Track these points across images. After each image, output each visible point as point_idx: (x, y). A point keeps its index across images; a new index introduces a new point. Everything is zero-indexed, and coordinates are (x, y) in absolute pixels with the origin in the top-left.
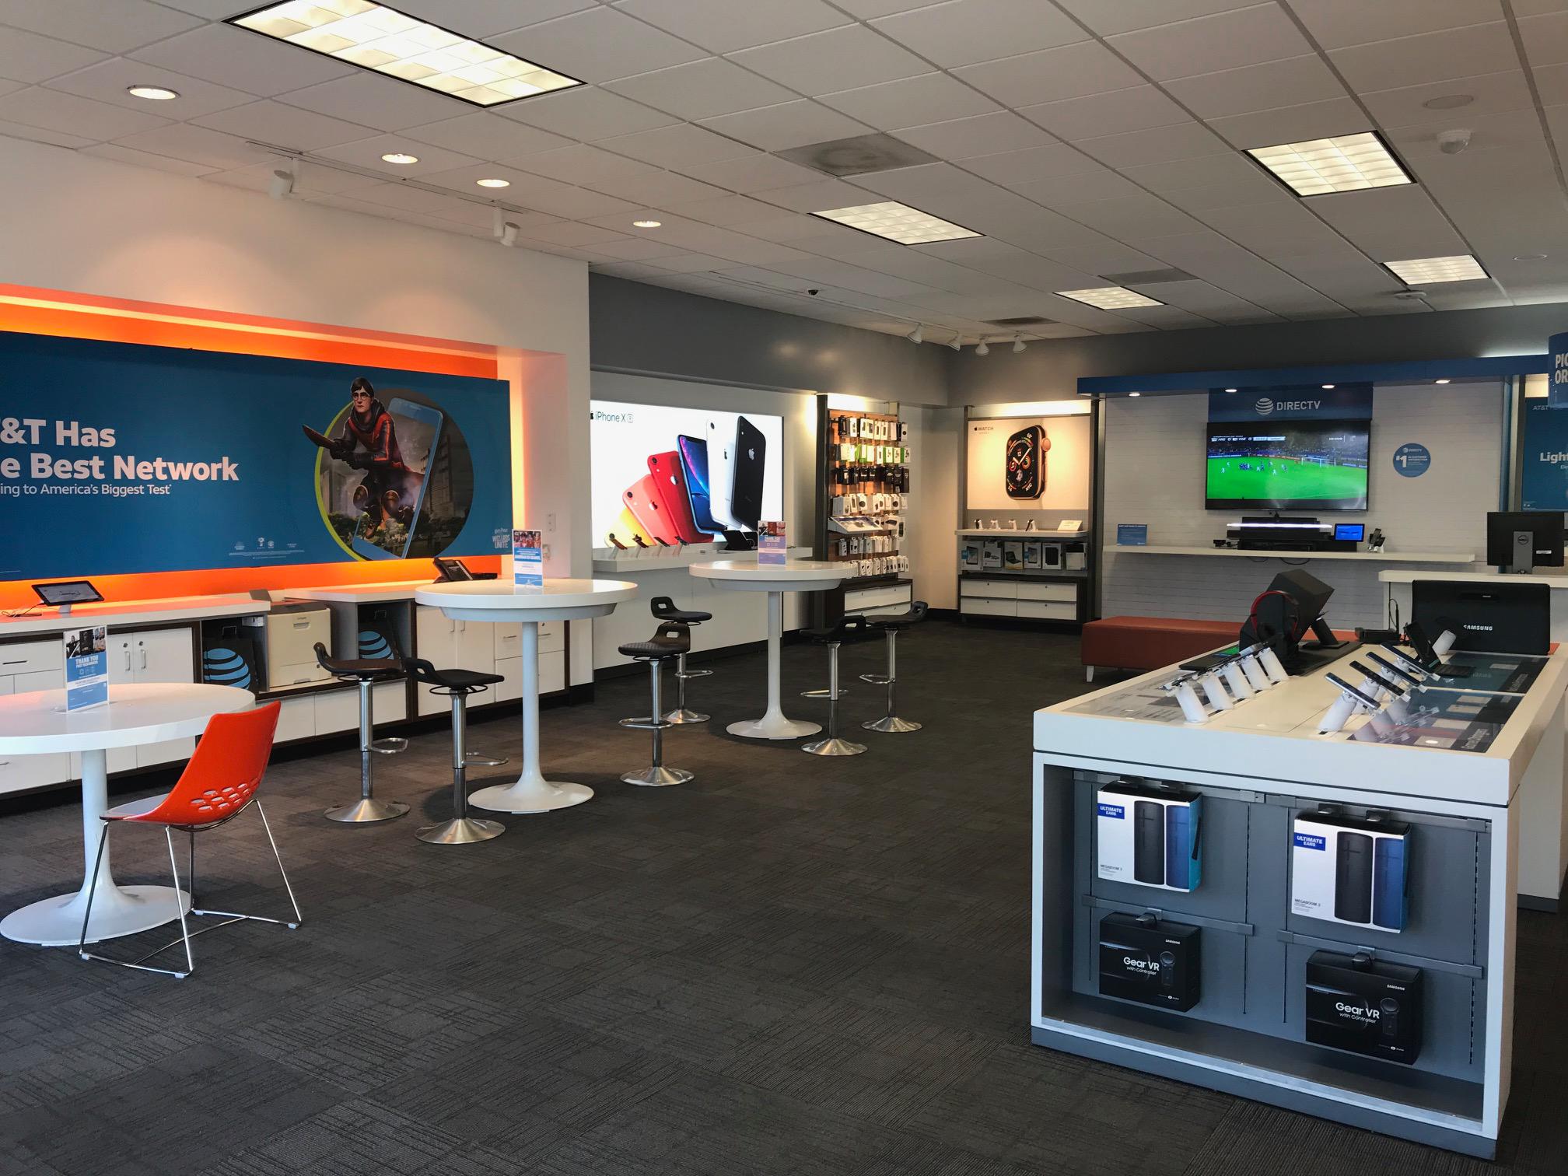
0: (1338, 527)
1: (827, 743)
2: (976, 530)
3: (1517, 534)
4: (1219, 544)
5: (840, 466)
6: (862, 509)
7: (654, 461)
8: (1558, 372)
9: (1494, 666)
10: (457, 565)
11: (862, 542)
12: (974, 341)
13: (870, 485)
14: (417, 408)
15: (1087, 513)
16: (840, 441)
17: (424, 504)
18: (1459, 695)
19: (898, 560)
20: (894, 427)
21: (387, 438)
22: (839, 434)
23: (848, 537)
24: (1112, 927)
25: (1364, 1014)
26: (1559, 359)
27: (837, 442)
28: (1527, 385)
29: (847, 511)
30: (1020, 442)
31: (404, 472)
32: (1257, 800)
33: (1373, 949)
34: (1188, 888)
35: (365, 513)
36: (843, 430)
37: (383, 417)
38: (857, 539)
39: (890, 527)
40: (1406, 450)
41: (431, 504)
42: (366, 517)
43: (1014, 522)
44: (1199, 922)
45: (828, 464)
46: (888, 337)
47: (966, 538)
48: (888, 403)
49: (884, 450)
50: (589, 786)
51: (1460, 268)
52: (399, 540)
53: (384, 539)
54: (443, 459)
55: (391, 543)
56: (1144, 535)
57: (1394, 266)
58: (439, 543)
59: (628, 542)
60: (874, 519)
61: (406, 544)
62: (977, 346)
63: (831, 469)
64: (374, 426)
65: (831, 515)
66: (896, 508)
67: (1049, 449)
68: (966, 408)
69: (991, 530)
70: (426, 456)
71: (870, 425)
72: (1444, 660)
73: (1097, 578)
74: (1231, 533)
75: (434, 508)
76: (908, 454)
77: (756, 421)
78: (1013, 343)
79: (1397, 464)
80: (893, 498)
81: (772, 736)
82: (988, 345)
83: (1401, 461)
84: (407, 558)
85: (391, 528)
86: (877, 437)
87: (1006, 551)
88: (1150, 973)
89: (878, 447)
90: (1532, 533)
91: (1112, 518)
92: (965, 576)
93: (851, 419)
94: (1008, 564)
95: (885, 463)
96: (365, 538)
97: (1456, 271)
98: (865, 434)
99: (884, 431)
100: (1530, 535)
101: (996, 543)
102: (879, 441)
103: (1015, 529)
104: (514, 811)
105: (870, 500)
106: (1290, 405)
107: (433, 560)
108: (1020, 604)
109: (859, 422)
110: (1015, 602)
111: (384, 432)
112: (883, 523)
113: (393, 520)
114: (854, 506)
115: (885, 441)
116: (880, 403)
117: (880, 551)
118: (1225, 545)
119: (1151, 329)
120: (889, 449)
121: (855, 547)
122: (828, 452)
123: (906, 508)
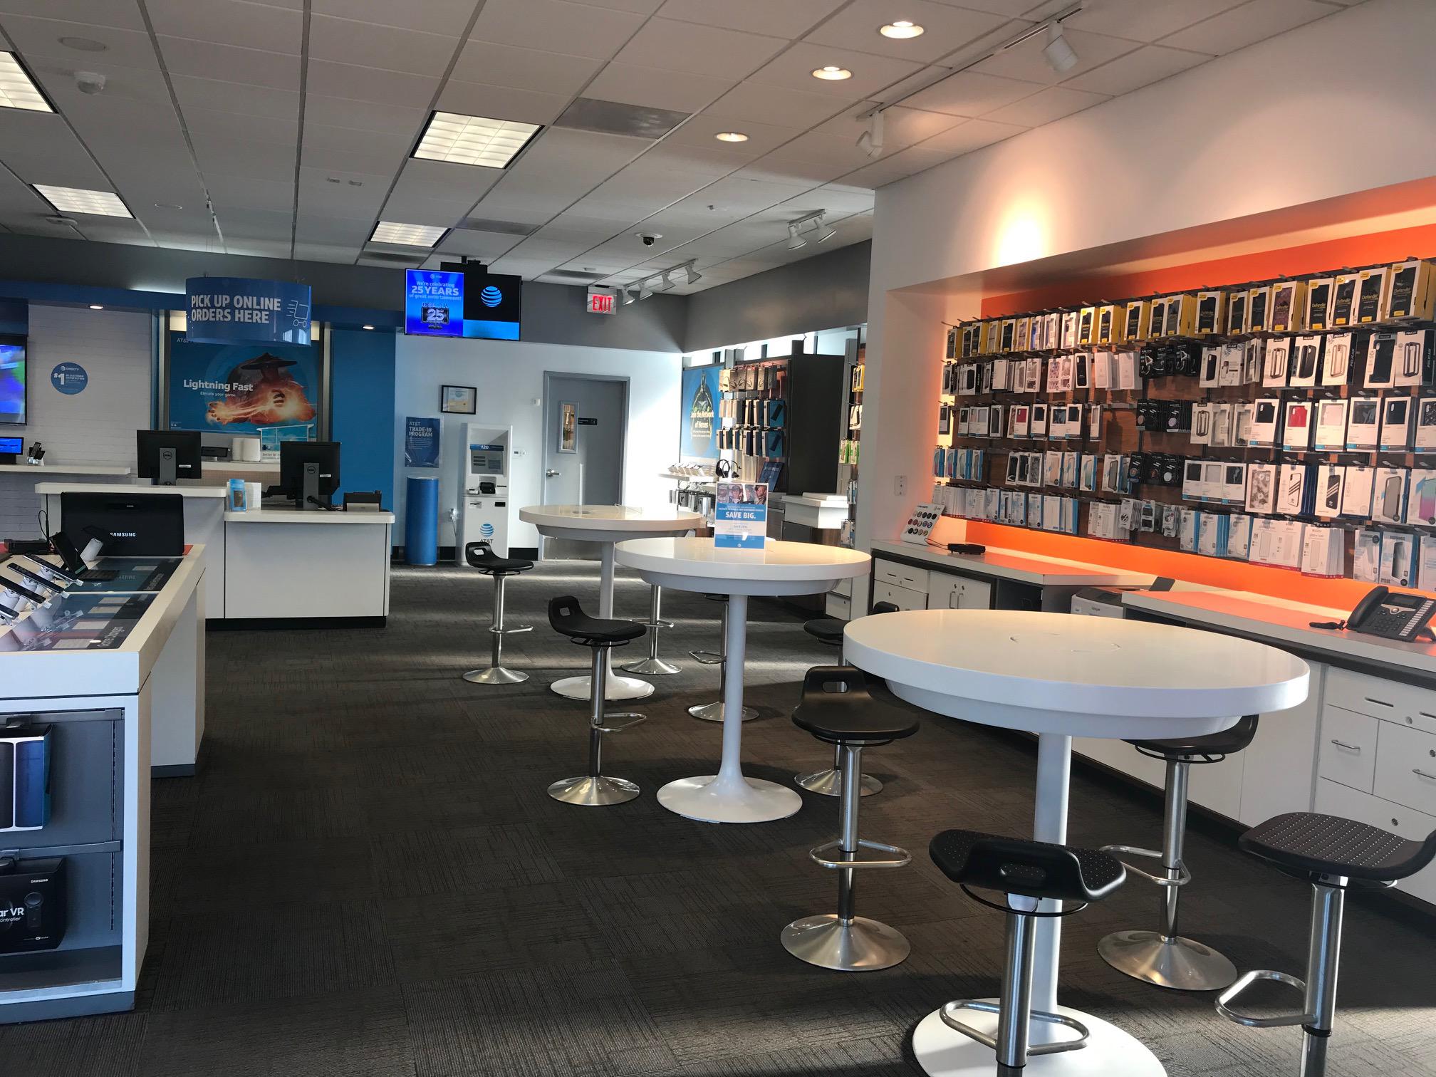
3: (163, 451)
8: (194, 311)
9: (137, 568)
18: (102, 597)
25: (9, 915)
26: (195, 300)
28: (170, 319)
33: (17, 850)
40: (63, 368)
51: (105, 204)
57: (43, 190)
72: (90, 566)
79: (56, 382)
83: (59, 379)
90: (175, 449)
97: (103, 206)
100: (173, 451)
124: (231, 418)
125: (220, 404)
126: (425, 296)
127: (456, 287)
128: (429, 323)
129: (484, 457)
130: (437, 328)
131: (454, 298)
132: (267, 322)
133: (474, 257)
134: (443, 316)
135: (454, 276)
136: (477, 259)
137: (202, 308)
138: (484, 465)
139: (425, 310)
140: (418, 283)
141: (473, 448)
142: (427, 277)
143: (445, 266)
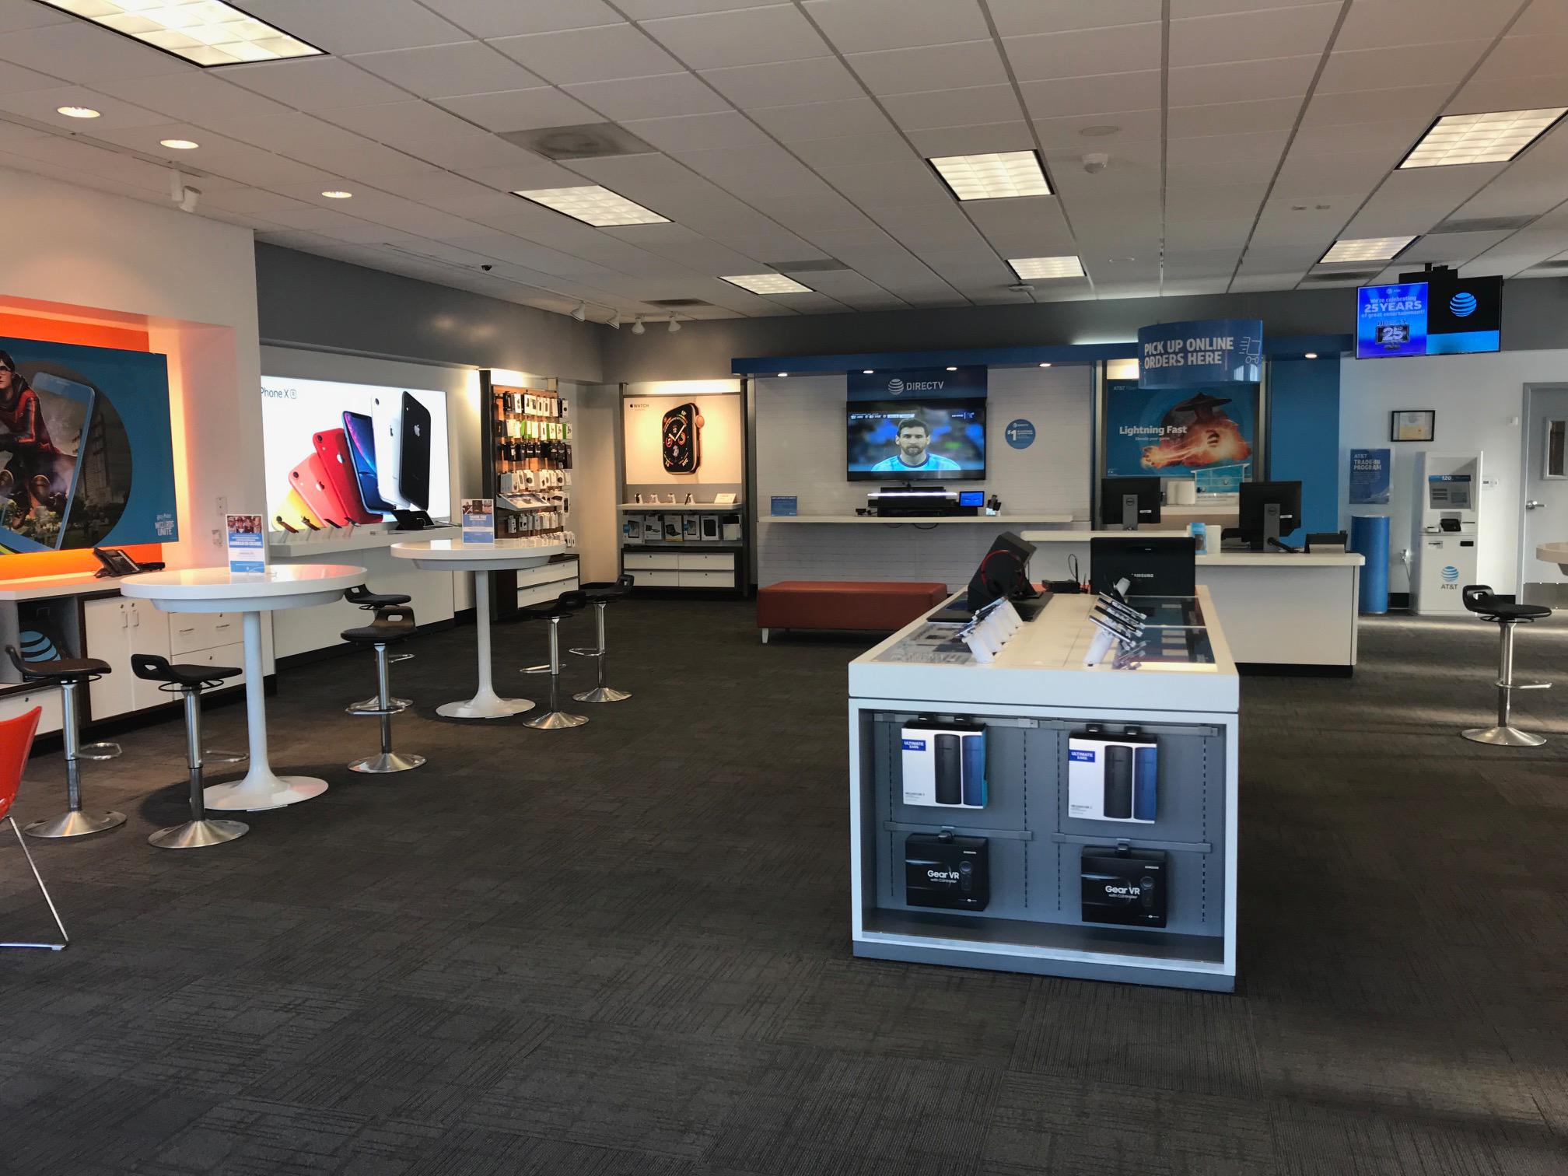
0: (963, 495)
1: (549, 717)
2: (636, 504)
3: (1125, 497)
4: (861, 512)
5: (506, 442)
6: (529, 485)
7: (319, 438)
8: (1147, 359)
9: (1164, 606)
10: (119, 555)
11: (531, 518)
12: (632, 320)
13: (535, 461)
14: (68, 385)
15: (740, 489)
16: (505, 417)
17: (77, 490)
19: (565, 536)
20: (555, 403)
21: (32, 417)
22: (505, 410)
23: (517, 514)
24: (916, 846)
25: (1128, 892)
26: (1148, 348)
27: (501, 418)
28: (1109, 368)
29: (515, 488)
30: (675, 419)
31: (53, 455)
32: (1033, 726)
33: (1129, 840)
34: (981, 805)
35: (12, 501)
36: (508, 407)
37: (26, 394)
38: (526, 515)
39: (556, 503)
40: (1015, 425)
41: (86, 490)
42: (11, 505)
43: (673, 496)
44: (986, 834)
45: (494, 440)
46: (547, 313)
47: (626, 512)
48: (547, 379)
49: (548, 426)
50: (320, 778)
51: (1066, 267)
52: (51, 530)
53: (34, 529)
54: (97, 439)
55: (43, 533)
56: (795, 507)
57: (1015, 263)
58: (96, 532)
59: (299, 525)
60: (541, 495)
61: (60, 533)
62: (633, 324)
63: (497, 445)
64: (17, 404)
65: (499, 492)
66: (560, 484)
67: (702, 425)
68: (621, 385)
69: (650, 504)
70: (78, 437)
71: (533, 401)
73: (751, 546)
74: (872, 502)
75: (89, 494)
76: (569, 430)
77: (420, 396)
78: (668, 323)
79: (1009, 438)
80: (557, 475)
81: (489, 715)
82: (644, 324)
83: (1012, 435)
84: (63, 548)
85: (42, 517)
86: (540, 413)
87: (666, 524)
88: (950, 881)
89: (541, 423)
90: (1136, 495)
91: (766, 490)
92: (626, 549)
93: (515, 395)
94: (669, 537)
95: (549, 439)
96: (12, 529)
97: (1061, 269)
98: (529, 410)
99: (545, 407)
100: (1135, 497)
101: (656, 517)
102: (541, 417)
103: (674, 502)
104: (249, 809)
105: (537, 476)
106: (918, 386)
107: (92, 550)
108: (682, 574)
109: (523, 397)
110: (677, 573)
111: (29, 410)
112: (549, 499)
113: (43, 507)
114: (522, 483)
115: (547, 417)
116: (537, 379)
117: (548, 527)
118: (866, 513)
119: (794, 313)
120: (552, 425)
121: (525, 524)
122: (493, 428)
123: (570, 484)
124: (1165, 462)
125: (1155, 449)
126: (1380, 315)
127: (1417, 299)
128: (1384, 344)
129: (1446, 490)
130: (1394, 348)
131: (1415, 313)
132: (1220, 362)
133: (1441, 261)
134: (1402, 334)
135: (1416, 287)
136: (1444, 264)
137: (1154, 355)
138: (1446, 499)
139: (1380, 330)
140: (1372, 301)
141: (1432, 480)
142: (1383, 293)
143: (1404, 278)
